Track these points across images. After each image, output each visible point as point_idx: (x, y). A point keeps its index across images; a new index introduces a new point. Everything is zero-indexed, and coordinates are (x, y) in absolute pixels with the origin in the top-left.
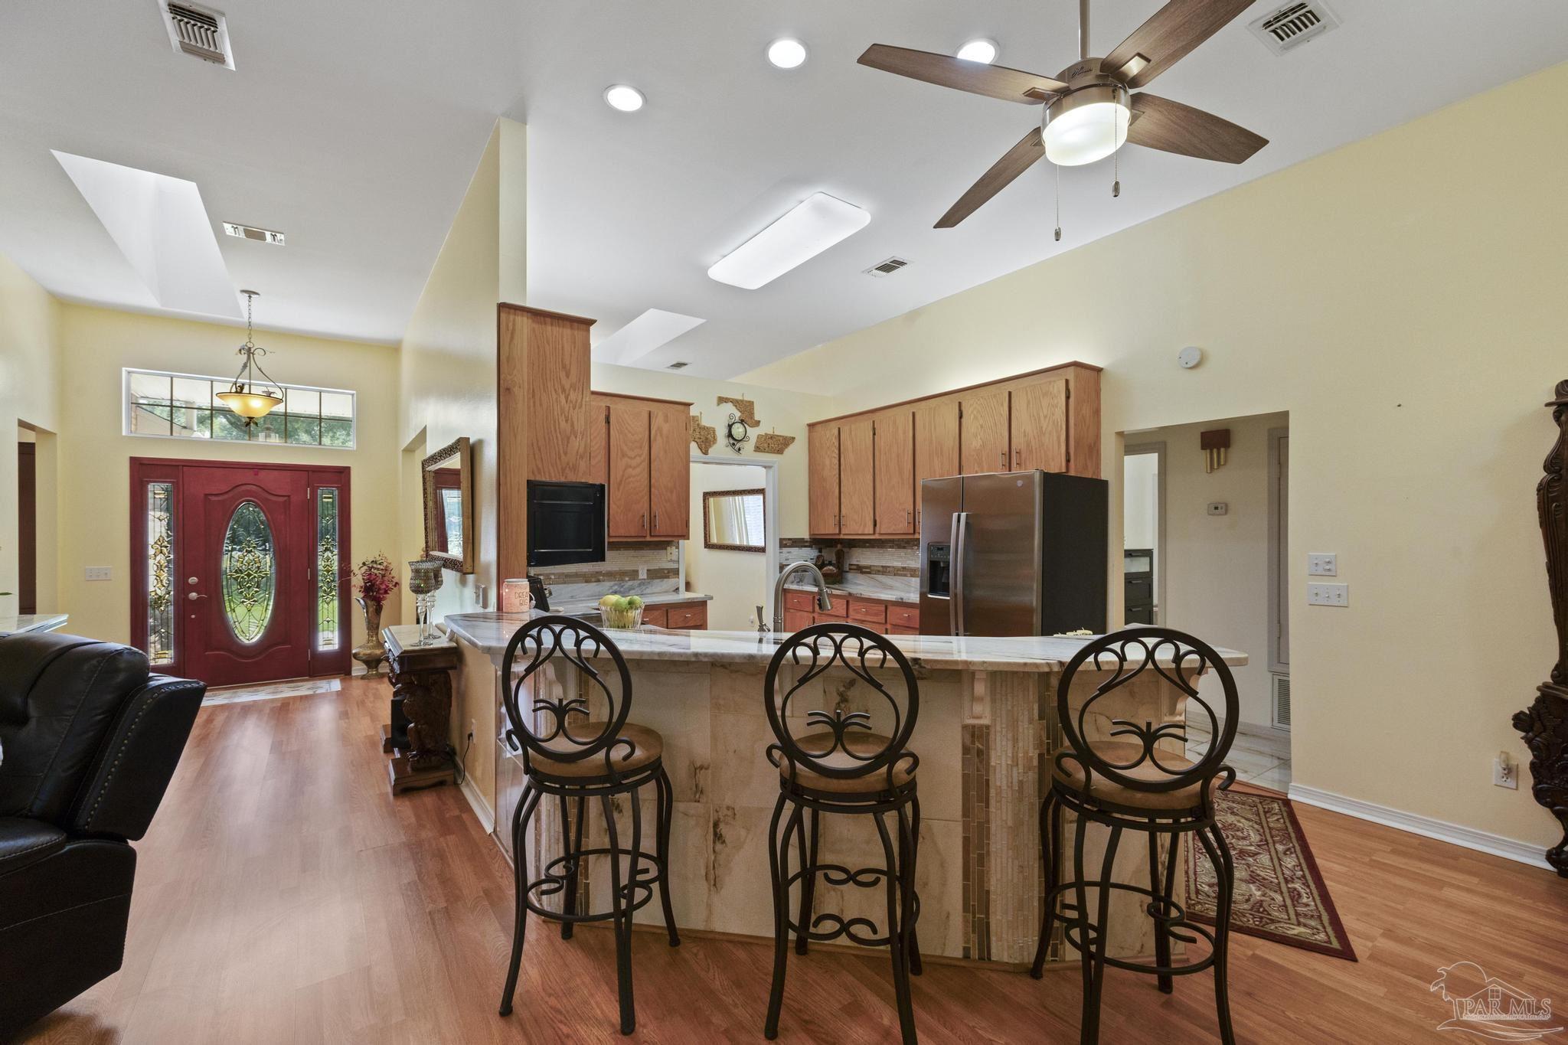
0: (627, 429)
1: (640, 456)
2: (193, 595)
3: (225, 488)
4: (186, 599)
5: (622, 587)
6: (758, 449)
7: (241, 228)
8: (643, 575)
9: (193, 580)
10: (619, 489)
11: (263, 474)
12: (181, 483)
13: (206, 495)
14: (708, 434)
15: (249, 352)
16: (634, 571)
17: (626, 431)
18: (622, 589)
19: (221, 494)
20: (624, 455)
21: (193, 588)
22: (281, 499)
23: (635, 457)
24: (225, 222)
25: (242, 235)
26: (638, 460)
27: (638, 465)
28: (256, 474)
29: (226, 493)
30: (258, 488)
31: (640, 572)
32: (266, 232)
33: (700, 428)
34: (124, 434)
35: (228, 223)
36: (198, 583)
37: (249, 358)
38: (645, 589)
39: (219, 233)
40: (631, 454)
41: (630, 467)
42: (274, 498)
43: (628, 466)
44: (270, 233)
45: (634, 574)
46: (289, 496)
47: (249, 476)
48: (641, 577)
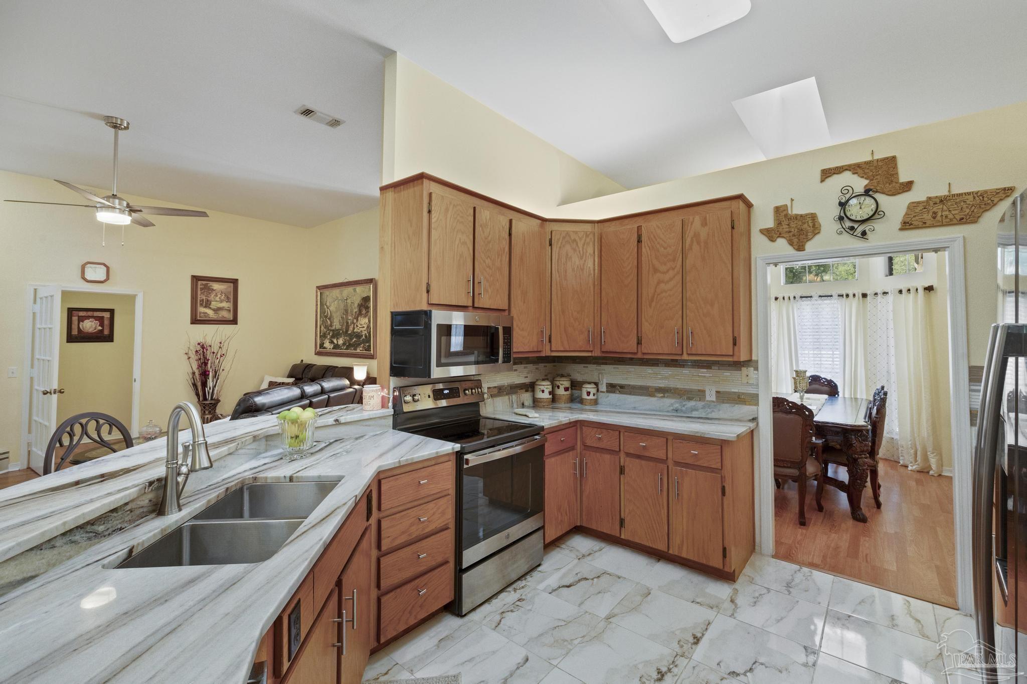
0: (658, 243)
1: (673, 269)
5: (684, 406)
6: (907, 225)
8: (711, 396)
10: (650, 306)
14: (804, 223)
16: (699, 391)
17: (658, 246)
18: (684, 409)
20: (656, 270)
23: (668, 271)
26: (671, 273)
27: (671, 279)
31: (707, 393)
33: (790, 219)
38: (711, 413)
40: (663, 268)
41: (663, 282)
43: (659, 282)
45: (700, 394)
48: (708, 398)
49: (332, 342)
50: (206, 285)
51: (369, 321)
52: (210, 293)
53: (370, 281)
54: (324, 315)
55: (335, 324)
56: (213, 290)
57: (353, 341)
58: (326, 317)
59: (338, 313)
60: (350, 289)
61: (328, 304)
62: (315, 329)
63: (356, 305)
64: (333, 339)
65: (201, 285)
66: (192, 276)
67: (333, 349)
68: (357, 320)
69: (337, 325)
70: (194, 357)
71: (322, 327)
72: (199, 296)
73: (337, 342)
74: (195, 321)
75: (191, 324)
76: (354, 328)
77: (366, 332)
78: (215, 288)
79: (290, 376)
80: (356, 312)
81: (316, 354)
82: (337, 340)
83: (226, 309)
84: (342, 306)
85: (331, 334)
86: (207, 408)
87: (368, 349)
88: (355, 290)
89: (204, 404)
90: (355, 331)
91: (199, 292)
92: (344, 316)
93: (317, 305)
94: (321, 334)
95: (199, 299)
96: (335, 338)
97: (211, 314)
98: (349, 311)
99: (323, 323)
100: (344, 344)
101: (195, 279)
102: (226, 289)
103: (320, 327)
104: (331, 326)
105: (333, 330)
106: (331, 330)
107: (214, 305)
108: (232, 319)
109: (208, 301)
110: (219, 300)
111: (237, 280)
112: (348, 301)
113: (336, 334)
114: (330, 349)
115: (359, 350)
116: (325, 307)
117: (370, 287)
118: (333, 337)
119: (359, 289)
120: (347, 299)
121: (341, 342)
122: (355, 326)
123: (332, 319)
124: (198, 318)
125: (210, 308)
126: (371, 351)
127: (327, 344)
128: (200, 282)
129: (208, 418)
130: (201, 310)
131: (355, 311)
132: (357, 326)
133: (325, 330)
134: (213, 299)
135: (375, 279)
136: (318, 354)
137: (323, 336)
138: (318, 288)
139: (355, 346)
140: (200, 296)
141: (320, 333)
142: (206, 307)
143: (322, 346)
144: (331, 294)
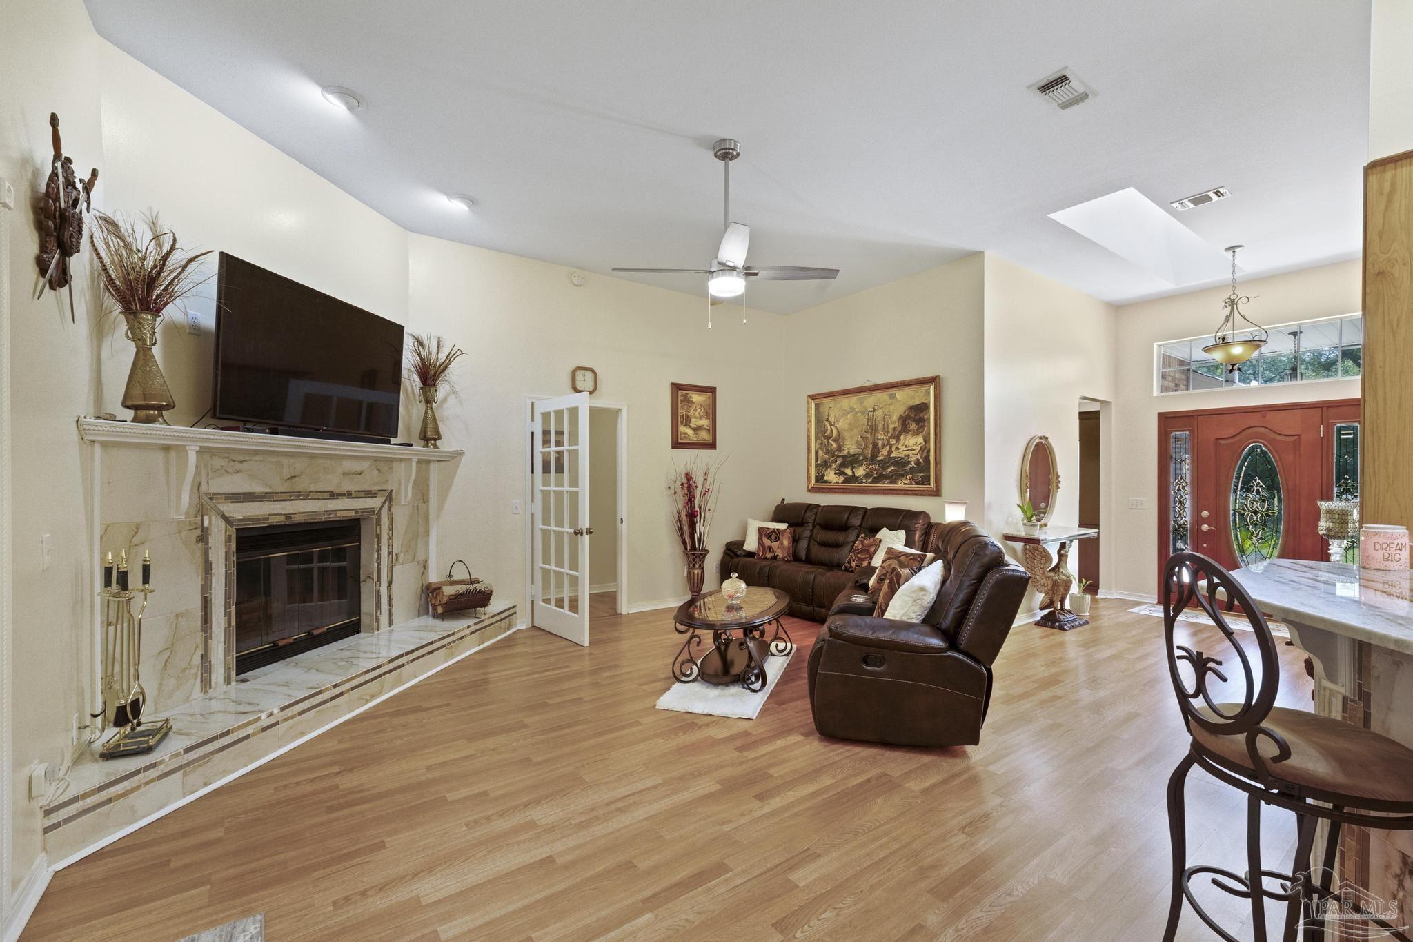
2: (1205, 527)
3: (1232, 432)
4: (1199, 530)
7: (1186, 201)
9: (1205, 514)
11: (1270, 415)
12: (1196, 430)
13: (1217, 439)
15: (1232, 303)
19: (1230, 438)
21: (1205, 521)
22: (1292, 439)
24: (1173, 203)
25: (1191, 205)
28: (1264, 417)
29: (1232, 437)
30: (1266, 430)
32: (1208, 193)
34: (1155, 394)
35: (1176, 202)
36: (1209, 517)
37: (1232, 310)
39: (1173, 213)
42: (1283, 438)
44: (1187, 200)
46: (1299, 435)
47: (1254, 420)
49: (840, 473)
50: (685, 396)
51: (926, 440)
52: (690, 407)
53: (933, 380)
54: (824, 435)
55: (847, 447)
56: (693, 402)
57: (889, 470)
58: (828, 438)
59: (855, 431)
60: (883, 396)
61: (832, 419)
62: (806, 456)
63: (895, 417)
64: (842, 469)
65: (681, 396)
66: (672, 383)
67: (842, 483)
68: (898, 440)
69: (851, 447)
70: (680, 492)
71: (820, 453)
72: (679, 411)
73: (853, 472)
74: (677, 444)
75: (672, 448)
76: (890, 452)
77: (918, 457)
78: (694, 400)
79: (776, 519)
80: (895, 428)
81: (809, 491)
82: (852, 470)
83: (705, 429)
84: (863, 420)
85: (838, 462)
86: (697, 560)
87: (926, 480)
88: (892, 397)
89: (694, 555)
90: (892, 455)
91: (679, 405)
92: (869, 435)
93: (809, 422)
94: (819, 462)
95: (679, 414)
96: (848, 468)
97: (691, 435)
98: (880, 426)
99: (821, 448)
100: (867, 476)
101: (676, 387)
102: (705, 401)
103: (817, 453)
104: (839, 449)
105: (843, 457)
106: (838, 457)
107: (695, 422)
108: (711, 442)
109: (688, 417)
110: (698, 415)
111: (715, 388)
112: (876, 413)
113: (852, 461)
114: (837, 483)
115: (900, 484)
116: (827, 423)
117: (929, 389)
118: (844, 465)
119: (900, 394)
120: (874, 410)
121: (860, 472)
122: (893, 449)
123: (841, 440)
124: (679, 441)
125: (690, 427)
126: (929, 484)
127: (831, 476)
128: (680, 391)
129: (698, 573)
130: (682, 429)
131: (891, 426)
132: (897, 448)
133: (826, 457)
134: (692, 415)
135: (939, 376)
136: (813, 490)
137: (823, 465)
138: (813, 397)
139: (893, 478)
140: (682, 412)
141: (816, 460)
142: (686, 425)
143: (820, 478)
144: (839, 405)
